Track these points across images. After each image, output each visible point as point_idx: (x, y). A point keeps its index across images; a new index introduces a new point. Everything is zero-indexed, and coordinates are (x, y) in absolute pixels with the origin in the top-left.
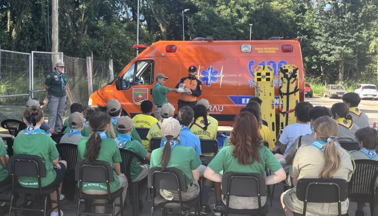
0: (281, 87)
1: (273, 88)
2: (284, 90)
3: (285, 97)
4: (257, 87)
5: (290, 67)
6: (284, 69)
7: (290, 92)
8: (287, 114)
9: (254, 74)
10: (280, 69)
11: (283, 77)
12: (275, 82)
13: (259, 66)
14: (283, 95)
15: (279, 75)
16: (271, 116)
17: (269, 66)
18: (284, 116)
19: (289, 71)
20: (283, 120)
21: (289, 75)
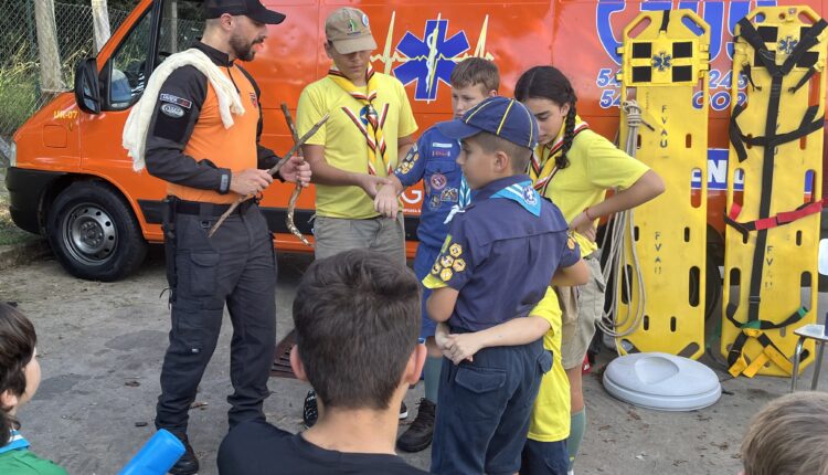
0: (739, 109)
1: (704, 114)
2: (752, 122)
3: (756, 154)
4: (628, 109)
5: (789, 18)
6: (756, 25)
7: (778, 132)
8: (758, 232)
9: (620, 50)
10: (738, 27)
11: (752, 64)
12: (711, 84)
13: (646, 13)
14: (745, 145)
15: (733, 53)
16: (687, 238)
17: (690, 12)
18: (745, 241)
19: (781, 36)
20: (740, 259)
21: (783, 52)
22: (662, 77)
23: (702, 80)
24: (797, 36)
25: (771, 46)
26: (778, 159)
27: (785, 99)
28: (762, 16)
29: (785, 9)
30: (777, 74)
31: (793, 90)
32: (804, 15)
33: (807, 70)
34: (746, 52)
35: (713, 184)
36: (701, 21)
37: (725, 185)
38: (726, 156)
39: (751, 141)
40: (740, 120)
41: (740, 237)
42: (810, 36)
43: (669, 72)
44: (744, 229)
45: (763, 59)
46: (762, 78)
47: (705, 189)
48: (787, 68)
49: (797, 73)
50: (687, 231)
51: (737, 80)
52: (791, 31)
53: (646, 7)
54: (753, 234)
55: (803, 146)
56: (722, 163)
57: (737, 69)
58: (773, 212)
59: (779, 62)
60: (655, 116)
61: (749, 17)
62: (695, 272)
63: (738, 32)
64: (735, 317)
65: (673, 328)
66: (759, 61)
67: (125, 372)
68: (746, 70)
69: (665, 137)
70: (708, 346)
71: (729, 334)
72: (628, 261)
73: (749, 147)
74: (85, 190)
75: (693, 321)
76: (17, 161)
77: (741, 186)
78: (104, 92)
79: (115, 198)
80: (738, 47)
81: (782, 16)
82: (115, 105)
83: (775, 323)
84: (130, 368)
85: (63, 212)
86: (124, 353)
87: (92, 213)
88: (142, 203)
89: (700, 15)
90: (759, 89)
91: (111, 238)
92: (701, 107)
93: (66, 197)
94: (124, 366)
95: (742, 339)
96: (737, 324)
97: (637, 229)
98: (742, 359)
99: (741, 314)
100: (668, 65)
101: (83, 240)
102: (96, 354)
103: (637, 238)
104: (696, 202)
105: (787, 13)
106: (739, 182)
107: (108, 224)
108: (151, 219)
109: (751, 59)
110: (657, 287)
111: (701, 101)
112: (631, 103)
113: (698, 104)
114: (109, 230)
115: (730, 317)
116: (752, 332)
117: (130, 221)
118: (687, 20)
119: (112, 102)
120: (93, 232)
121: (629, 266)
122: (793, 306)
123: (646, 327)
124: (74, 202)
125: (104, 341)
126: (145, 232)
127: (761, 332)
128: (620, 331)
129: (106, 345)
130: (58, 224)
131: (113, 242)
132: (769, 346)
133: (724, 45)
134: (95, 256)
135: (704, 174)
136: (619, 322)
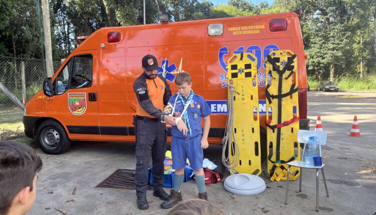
2: (274, 91)
3: (275, 101)
4: (230, 87)
5: (283, 54)
6: (272, 57)
9: (227, 68)
16: (253, 132)
21: (282, 66)
22: (241, 76)
23: (255, 76)
24: (286, 60)
25: (278, 64)
26: (283, 103)
27: (284, 82)
28: (274, 54)
29: (282, 51)
30: (281, 73)
31: (286, 79)
32: (288, 53)
33: (290, 72)
34: (269, 66)
35: (262, 112)
36: (254, 57)
38: (265, 102)
39: (274, 97)
40: (268, 90)
41: (272, 131)
42: (291, 60)
43: (243, 74)
44: (273, 128)
45: (276, 69)
46: (275, 75)
47: (258, 114)
48: (284, 71)
49: (287, 73)
50: (253, 129)
51: (268, 76)
52: (284, 58)
54: (276, 130)
55: (291, 98)
56: (264, 105)
57: (267, 72)
58: (282, 122)
59: (281, 69)
60: (239, 90)
61: (270, 54)
62: (256, 143)
63: (266, 60)
64: (271, 159)
65: (250, 164)
66: (274, 69)
68: (270, 72)
69: (243, 97)
70: (264, 170)
71: (270, 166)
72: (233, 141)
73: (273, 99)
74: (48, 123)
75: (257, 161)
76: (26, 114)
77: (271, 113)
78: (54, 89)
79: (59, 125)
80: (267, 65)
81: (281, 54)
82: (58, 93)
83: (286, 161)
85: (41, 130)
87: (51, 131)
88: (68, 127)
89: (254, 54)
90: (275, 78)
91: (58, 139)
92: (255, 86)
93: (42, 126)
95: (274, 167)
96: (272, 162)
97: (235, 129)
98: (275, 174)
99: (274, 158)
100: (243, 72)
101: (48, 140)
103: (235, 132)
105: (283, 53)
106: (270, 111)
107: (57, 134)
108: (71, 132)
109: (272, 69)
110: (243, 150)
112: (231, 85)
114: (57, 137)
116: (278, 165)
117: (64, 133)
118: (249, 56)
120: (51, 137)
121: (233, 143)
122: (292, 155)
123: (240, 164)
124: (44, 128)
125: (47, 176)
126: (69, 136)
127: (281, 165)
128: (231, 166)
130: (39, 135)
131: (58, 141)
132: (284, 170)
133: (262, 64)
134: (53, 146)
135: (258, 109)
136: (231, 162)
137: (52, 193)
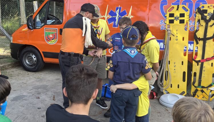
0: (197, 31)
1: (187, 32)
2: (200, 34)
3: (201, 43)
4: (167, 30)
5: (210, 7)
6: (202, 9)
7: (207, 37)
8: (201, 63)
9: (166, 15)
10: (197, 10)
11: (200, 19)
12: (189, 24)
13: (173, 6)
14: (198, 40)
15: (195, 16)
16: (182, 64)
17: (184, 6)
18: (198, 65)
19: (208, 12)
20: (196, 70)
21: (208, 16)
22: (177, 22)
23: (187, 23)
24: (212, 12)
25: (205, 15)
26: (207, 44)
27: (209, 28)
28: (203, 7)
29: (209, 5)
30: (207, 22)
31: (211, 26)
34: (199, 16)
35: (190, 50)
36: (187, 8)
37: (193, 51)
38: (193, 43)
39: (200, 39)
40: (196, 34)
41: (196, 64)
44: (198, 62)
45: (204, 18)
46: (203, 23)
47: (187, 51)
48: (210, 20)
49: (212, 22)
50: (182, 62)
51: (197, 24)
53: (173, 4)
54: (200, 63)
55: (213, 41)
56: (192, 45)
57: (196, 20)
58: (205, 58)
59: (208, 19)
60: (175, 32)
61: (200, 7)
62: (184, 73)
64: (195, 85)
65: (178, 87)
66: (202, 19)
67: (36, 95)
68: (199, 21)
69: (177, 38)
70: (188, 92)
71: (193, 89)
72: (167, 70)
74: (29, 49)
75: (184, 86)
76: (13, 41)
78: (34, 24)
79: (36, 51)
80: (197, 15)
82: (37, 28)
83: (205, 87)
84: (38, 94)
85: (23, 54)
86: (37, 90)
87: (31, 55)
88: (43, 52)
90: (202, 26)
92: (187, 30)
93: (24, 50)
94: (37, 93)
95: (196, 91)
96: (195, 87)
97: (169, 61)
98: (196, 96)
100: (178, 19)
101: (28, 61)
102: (30, 90)
103: (169, 64)
104: (185, 55)
106: (196, 50)
107: (35, 58)
108: (45, 57)
109: (200, 18)
110: (174, 77)
111: (187, 28)
112: (168, 29)
113: (186, 29)
114: (35, 59)
115: (193, 85)
116: (199, 89)
117: (40, 57)
118: (184, 8)
119: (36, 27)
120: (31, 59)
121: (167, 71)
122: (210, 82)
123: (171, 87)
124: (26, 52)
125: (32, 87)
126: (44, 60)
127: (202, 89)
128: (164, 88)
129: (32, 88)
130: (22, 57)
131: (36, 62)
132: (204, 93)
134: (31, 66)
135: (187, 48)
136: (164, 86)
137: (39, 98)
